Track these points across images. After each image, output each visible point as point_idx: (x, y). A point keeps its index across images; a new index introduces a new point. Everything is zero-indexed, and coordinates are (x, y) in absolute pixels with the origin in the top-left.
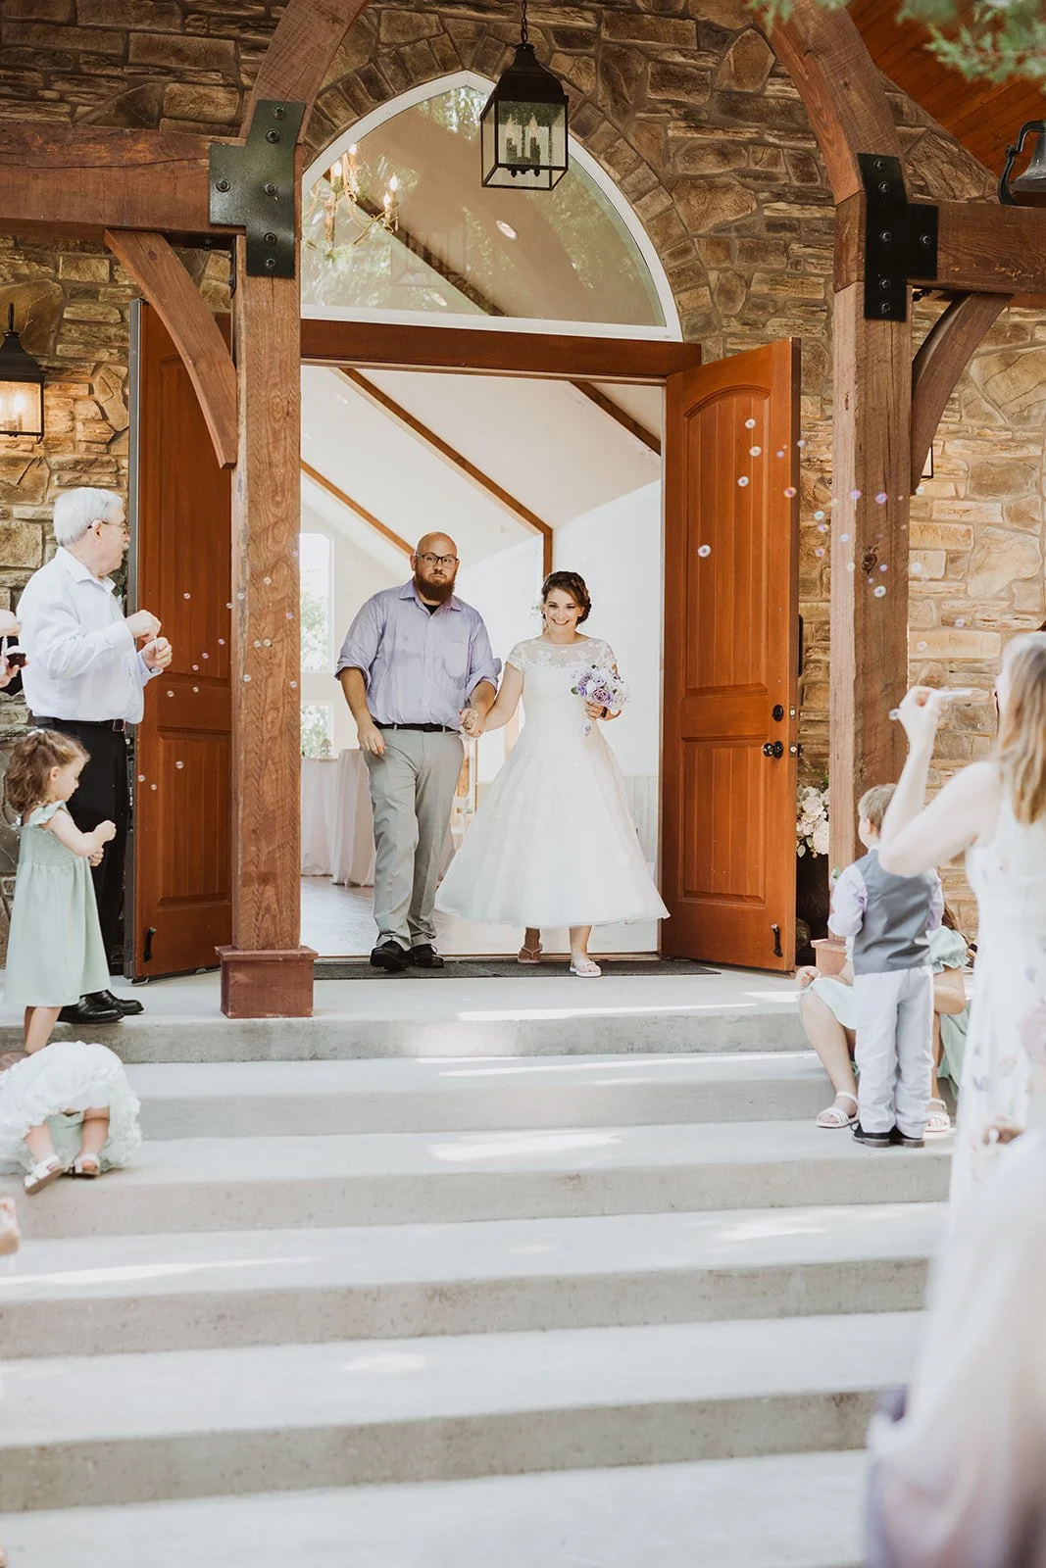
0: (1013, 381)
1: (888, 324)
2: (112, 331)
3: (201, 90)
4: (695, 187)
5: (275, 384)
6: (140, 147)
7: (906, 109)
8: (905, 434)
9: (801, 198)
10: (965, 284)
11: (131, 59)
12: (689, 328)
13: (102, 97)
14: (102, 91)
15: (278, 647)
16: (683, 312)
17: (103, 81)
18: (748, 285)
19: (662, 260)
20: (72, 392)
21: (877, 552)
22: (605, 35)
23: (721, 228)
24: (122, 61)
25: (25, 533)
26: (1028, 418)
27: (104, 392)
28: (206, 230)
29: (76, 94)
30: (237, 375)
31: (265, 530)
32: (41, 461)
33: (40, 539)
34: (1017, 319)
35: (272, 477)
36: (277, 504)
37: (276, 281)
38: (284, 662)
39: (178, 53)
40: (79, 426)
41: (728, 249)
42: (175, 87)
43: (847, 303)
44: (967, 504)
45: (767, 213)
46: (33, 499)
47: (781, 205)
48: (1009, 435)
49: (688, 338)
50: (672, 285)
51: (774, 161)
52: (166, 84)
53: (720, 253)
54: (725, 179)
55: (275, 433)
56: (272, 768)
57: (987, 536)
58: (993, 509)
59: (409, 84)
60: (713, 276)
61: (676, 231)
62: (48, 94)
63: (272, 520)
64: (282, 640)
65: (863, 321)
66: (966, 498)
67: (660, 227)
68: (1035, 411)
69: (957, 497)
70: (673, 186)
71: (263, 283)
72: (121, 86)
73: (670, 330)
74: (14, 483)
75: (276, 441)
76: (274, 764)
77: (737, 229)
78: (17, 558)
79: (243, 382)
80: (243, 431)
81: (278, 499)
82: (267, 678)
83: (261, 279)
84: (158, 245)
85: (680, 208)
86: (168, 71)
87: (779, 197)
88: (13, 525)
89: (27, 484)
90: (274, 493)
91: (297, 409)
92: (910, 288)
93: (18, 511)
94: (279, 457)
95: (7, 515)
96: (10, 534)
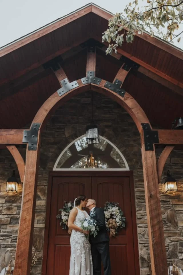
1: (150, 151)
3: (49, 138)
4: (130, 146)
5: (31, 168)
10: (165, 143)
12: (130, 168)
15: (27, 217)
16: (129, 166)
21: (152, 194)
23: (135, 152)
28: (22, 143)
32: (18, 196)
33: (16, 209)
35: (29, 185)
37: (33, 151)
38: (28, 220)
49: (131, 170)
50: (127, 161)
53: (135, 156)
54: (134, 144)
55: (30, 177)
56: (23, 242)
61: (127, 153)
63: (28, 192)
64: (28, 216)
65: (145, 151)
67: (124, 152)
70: (126, 146)
71: (31, 151)
73: (127, 169)
74: (13, 200)
75: (30, 178)
76: (24, 241)
78: (12, 212)
79: (26, 168)
80: (25, 177)
81: (30, 188)
82: (24, 223)
85: (127, 149)
88: (12, 207)
89: (15, 200)
90: (29, 187)
91: (35, 172)
92: (154, 145)
93: (13, 205)
94: (30, 181)
95: (11, 205)
96: (12, 209)
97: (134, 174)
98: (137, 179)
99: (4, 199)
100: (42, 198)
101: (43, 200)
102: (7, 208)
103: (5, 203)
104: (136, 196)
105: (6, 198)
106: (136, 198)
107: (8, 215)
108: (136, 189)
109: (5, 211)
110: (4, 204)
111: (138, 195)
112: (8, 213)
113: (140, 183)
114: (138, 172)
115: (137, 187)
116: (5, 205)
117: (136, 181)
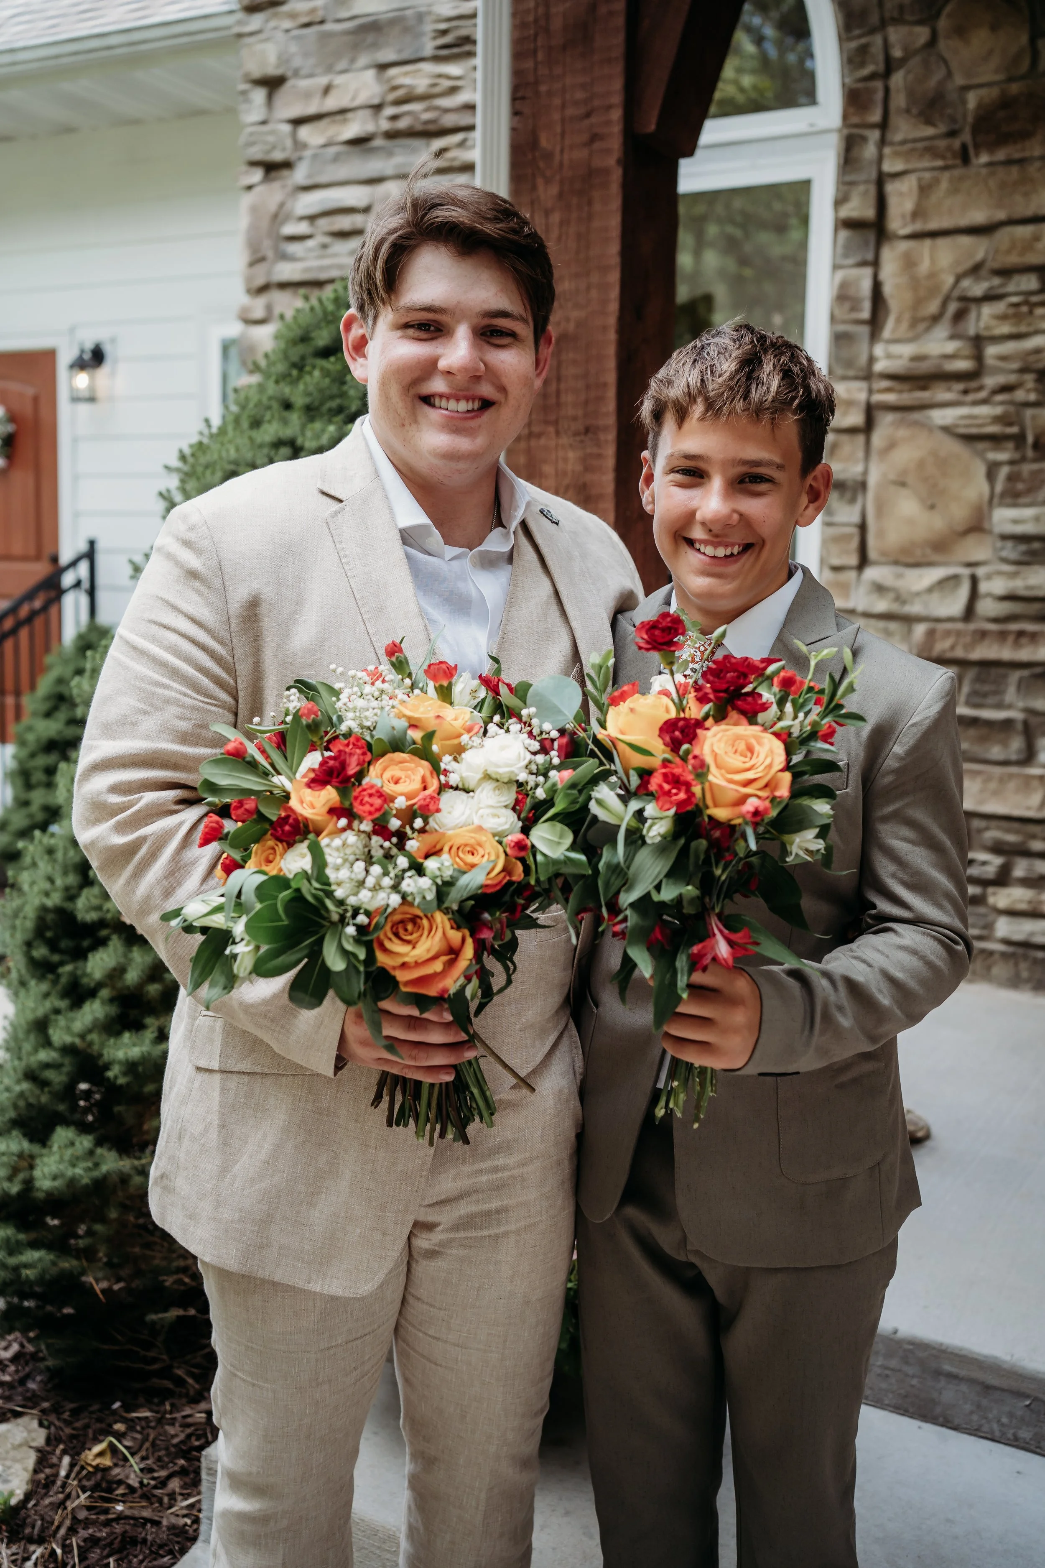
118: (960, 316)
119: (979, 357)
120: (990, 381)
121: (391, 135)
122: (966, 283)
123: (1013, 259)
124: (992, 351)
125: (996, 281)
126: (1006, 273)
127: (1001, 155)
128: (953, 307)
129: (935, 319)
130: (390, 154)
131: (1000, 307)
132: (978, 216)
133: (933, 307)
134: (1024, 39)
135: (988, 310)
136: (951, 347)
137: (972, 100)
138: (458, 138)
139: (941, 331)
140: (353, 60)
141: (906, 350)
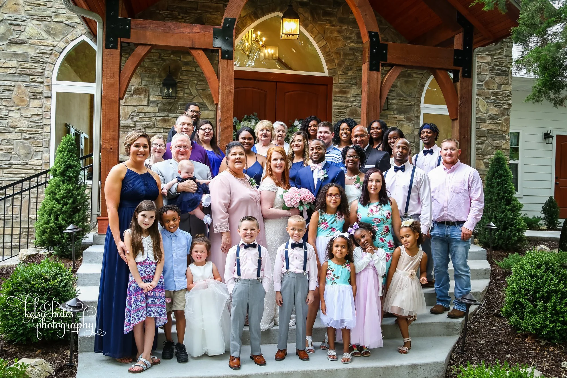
0: (408, 87)
1: (375, 72)
2: (193, 73)
3: (216, 16)
4: (332, 39)
5: (228, 85)
6: (197, 28)
7: (383, 21)
8: (379, 99)
9: (357, 42)
10: (394, 63)
11: (199, 9)
12: (330, 73)
13: (192, 18)
14: (192, 16)
16: (329, 70)
17: (192, 14)
18: (344, 63)
19: (324, 57)
20: (184, 87)
22: (311, 3)
23: (338, 49)
24: (196, 9)
25: (172, 120)
26: (411, 96)
27: (191, 87)
28: (212, 48)
29: (186, 17)
30: (219, 83)
31: (225, 119)
34: (409, 72)
35: (227, 107)
36: (228, 113)
37: (228, 60)
39: (210, 7)
40: (185, 95)
41: (340, 54)
42: (208, 15)
43: (365, 67)
44: (396, 116)
45: (349, 46)
46: (174, 112)
47: (352, 44)
48: (406, 99)
49: (330, 75)
50: (326, 63)
51: (351, 34)
52: (206, 15)
53: (338, 56)
54: (339, 38)
55: (227, 96)
57: (401, 124)
58: (402, 117)
59: (264, 15)
60: (336, 61)
61: (328, 50)
62: (180, 17)
65: (369, 71)
66: (396, 114)
67: (323, 49)
68: (413, 94)
69: (394, 114)
70: (327, 39)
71: (225, 61)
72: (196, 15)
73: (326, 74)
74: (170, 108)
75: (228, 98)
77: (342, 50)
78: (170, 126)
79: (220, 84)
80: (220, 96)
83: (225, 60)
84: (201, 52)
85: (328, 44)
86: (207, 12)
87: (352, 42)
88: (169, 118)
89: (173, 108)
90: (227, 110)
91: (233, 91)
92: (380, 64)
93: (170, 115)
94: (228, 102)
95: (168, 116)
96: (169, 120)
97: (334, 82)
98: (337, 90)
99: (157, 106)
100: (210, 107)
101: (212, 111)
102: (162, 119)
103: (158, 112)
104: (334, 112)
105: (159, 105)
106: (333, 115)
107: (164, 128)
108: (334, 103)
109: (160, 123)
110: (158, 114)
111: (337, 111)
112: (164, 127)
113: (340, 95)
114: (340, 80)
115: (336, 100)
116: (159, 116)
117: (336, 92)
118: (132, 118)
119: (135, 124)
120: (137, 128)
121: (19, 73)
122: (133, 113)
123: (140, 111)
124: (137, 124)
125: (138, 114)
126: (139, 113)
127: (138, 96)
128: (131, 117)
129: (128, 118)
130: (20, 77)
131: (138, 117)
132: (135, 104)
133: (128, 116)
134: (140, 81)
135: (136, 118)
136: (131, 122)
137: (133, 88)
138: (37, 77)
139: (129, 120)
140: (11, 59)
141: (124, 122)
